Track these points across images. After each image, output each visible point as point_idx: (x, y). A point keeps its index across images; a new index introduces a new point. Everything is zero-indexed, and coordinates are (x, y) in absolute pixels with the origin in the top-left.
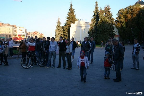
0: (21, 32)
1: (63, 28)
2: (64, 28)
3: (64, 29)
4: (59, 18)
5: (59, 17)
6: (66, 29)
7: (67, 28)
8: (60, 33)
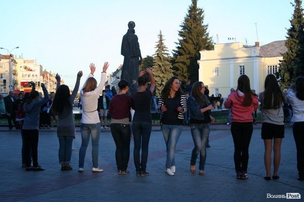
0: (29, 76)
1: (173, 61)
2: (177, 62)
3: (176, 65)
4: (161, 36)
5: (161, 32)
6: (181, 65)
7: (184, 63)
8: (166, 75)
